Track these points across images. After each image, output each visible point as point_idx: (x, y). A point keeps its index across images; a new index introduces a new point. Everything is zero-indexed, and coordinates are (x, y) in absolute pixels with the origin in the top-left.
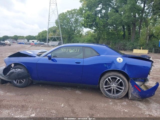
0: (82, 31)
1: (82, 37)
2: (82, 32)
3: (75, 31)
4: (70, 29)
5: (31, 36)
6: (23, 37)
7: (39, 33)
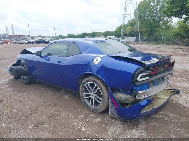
0: (170, 21)
1: (169, 30)
2: (170, 23)
3: (159, 22)
4: (154, 20)
5: (109, 31)
6: (101, 33)
7: (117, 28)
